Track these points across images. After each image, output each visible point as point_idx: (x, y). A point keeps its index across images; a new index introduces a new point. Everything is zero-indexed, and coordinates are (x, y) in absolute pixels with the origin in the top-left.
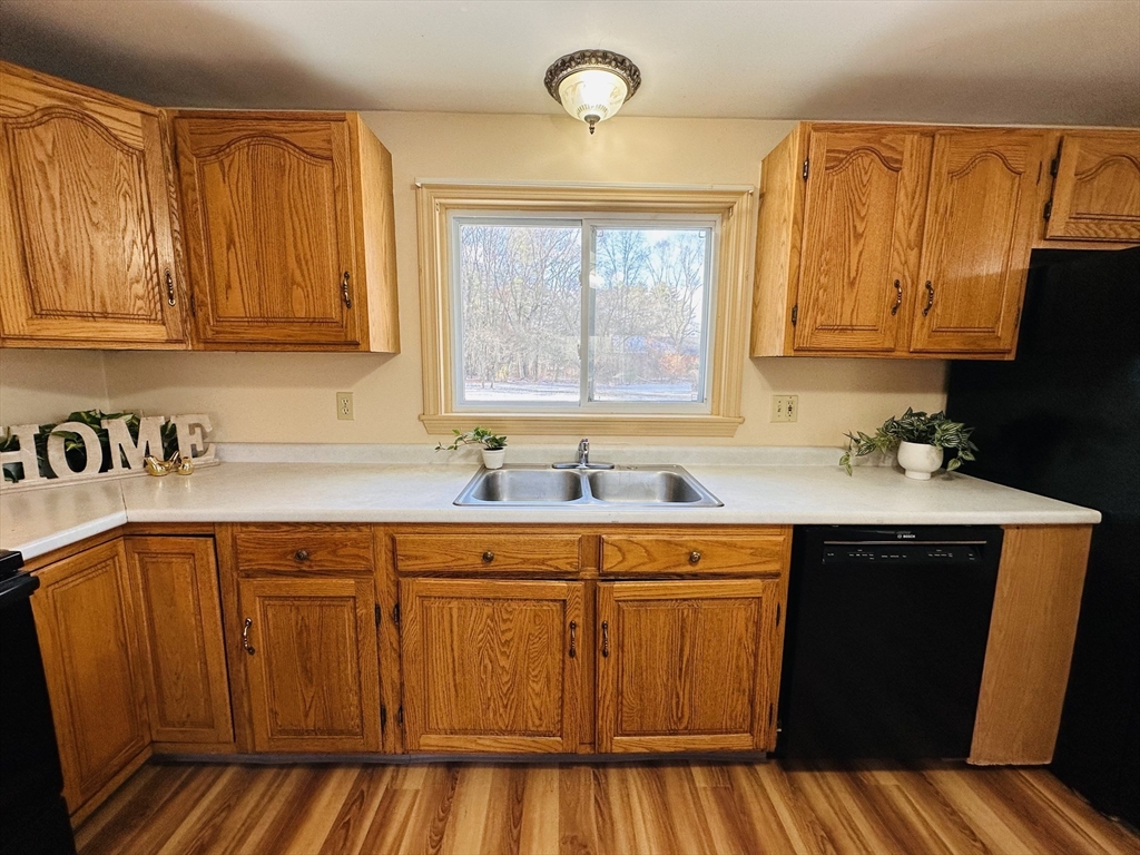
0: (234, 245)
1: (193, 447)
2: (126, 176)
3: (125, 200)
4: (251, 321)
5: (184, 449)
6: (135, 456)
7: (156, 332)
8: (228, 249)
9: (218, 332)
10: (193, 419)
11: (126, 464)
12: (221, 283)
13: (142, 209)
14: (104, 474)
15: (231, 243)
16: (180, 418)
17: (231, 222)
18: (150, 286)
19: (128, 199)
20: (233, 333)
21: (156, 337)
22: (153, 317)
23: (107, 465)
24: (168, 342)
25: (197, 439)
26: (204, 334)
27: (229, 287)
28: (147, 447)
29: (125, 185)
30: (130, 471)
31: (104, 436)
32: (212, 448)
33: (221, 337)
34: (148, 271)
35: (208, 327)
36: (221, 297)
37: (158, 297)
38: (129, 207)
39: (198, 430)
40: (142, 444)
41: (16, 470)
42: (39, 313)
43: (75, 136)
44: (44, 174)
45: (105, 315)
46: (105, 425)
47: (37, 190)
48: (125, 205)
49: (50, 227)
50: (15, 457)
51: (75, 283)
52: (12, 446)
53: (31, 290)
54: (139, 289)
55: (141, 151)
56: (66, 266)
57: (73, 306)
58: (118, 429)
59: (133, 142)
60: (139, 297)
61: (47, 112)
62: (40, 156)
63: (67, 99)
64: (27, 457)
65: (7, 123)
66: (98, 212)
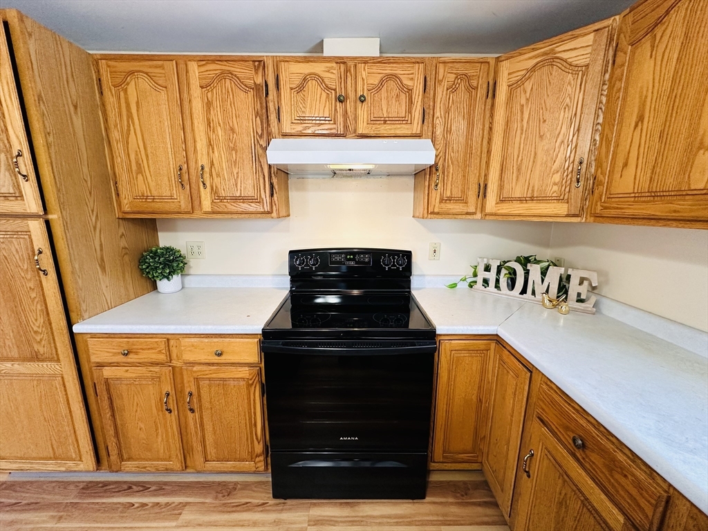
0: (642, 122)
1: (579, 294)
2: (570, 93)
3: (565, 112)
4: (637, 197)
5: (572, 294)
6: (540, 289)
7: (562, 209)
8: (636, 126)
9: (606, 208)
10: (584, 274)
11: (533, 293)
12: (620, 163)
13: (575, 114)
14: (521, 296)
15: (641, 118)
16: (575, 271)
17: (646, 97)
18: (566, 174)
19: (567, 109)
20: (617, 208)
21: (559, 212)
22: (562, 197)
23: (524, 291)
24: (568, 216)
25: (584, 290)
26: (595, 209)
27: (626, 165)
28: (549, 286)
29: (568, 99)
30: (535, 299)
31: (527, 273)
32: (593, 299)
33: (606, 213)
34: (567, 162)
35: (599, 204)
36: (617, 176)
37: (569, 182)
38: (566, 116)
39: (586, 283)
40: (546, 284)
41: (486, 282)
42: (502, 200)
43: (544, 77)
44: (522, 113)
45: (532, 199)
46: (529, 266)
47: (515, 125)
48: (564, 116)
49: (517, 145)
50: (487, 275)
51: (522, 179)
52: (487, 269)
53: (501, 187)
54: (557, 178)
55: (587, 66)
56: (519, 170)
57: (518, 194)
58: (535, 271)
59: (582, 61)
60: (555, 184)
61: (533, 69)
62: (523, 101)
63: (545, 54)
64: (492, 276)
65: (512, 87)
66: (545, 127)
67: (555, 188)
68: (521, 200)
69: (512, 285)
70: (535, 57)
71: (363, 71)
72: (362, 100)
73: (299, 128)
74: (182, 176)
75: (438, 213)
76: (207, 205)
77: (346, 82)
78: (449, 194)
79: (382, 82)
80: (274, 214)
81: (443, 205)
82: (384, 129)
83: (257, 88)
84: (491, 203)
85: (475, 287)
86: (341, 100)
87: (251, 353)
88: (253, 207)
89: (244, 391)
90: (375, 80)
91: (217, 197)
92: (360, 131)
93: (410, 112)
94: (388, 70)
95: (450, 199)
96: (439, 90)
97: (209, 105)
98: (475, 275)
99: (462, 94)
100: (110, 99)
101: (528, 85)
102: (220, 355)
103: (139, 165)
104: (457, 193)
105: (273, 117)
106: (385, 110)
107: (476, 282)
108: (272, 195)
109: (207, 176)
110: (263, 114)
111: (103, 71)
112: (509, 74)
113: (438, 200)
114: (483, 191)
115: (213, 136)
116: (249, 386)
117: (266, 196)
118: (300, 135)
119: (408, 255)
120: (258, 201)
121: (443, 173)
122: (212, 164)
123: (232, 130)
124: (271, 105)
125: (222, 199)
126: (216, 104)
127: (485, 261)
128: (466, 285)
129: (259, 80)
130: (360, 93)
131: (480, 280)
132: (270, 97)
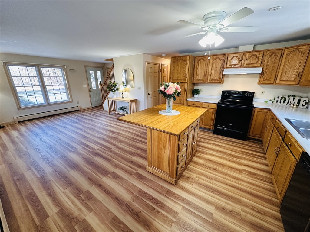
1: (303, 104)
5: (301, 104)
6: (292, 103)
7: (294, 83)
10: (305, 99)
11: (290, 104)
13: (300, 62)
14: (286, 105)
16: (303, 98)
18: (296, 75)
22: (294, 80)
29: (299, 59)
31: (289, 99)
34: (297, 73)
37: (296, 77)
39: (305, 101)
40: (294, 101)
41: (277, 101)
42: (280, 80)
43: (295, 54)
44: (288, 61)
45: (288, 80)
46: (290, 97)
47: (287, 64)
48: (298, 62)
49: (286, 68)
50: (278, 99)
51: (286, 76)
52: (278, 98)
53: (281, 77)
54: (294, 76)
55: (305, 52)
56: (286, 74)
57: (284, 79)
58: (292, 98)
59: (304, 51)
60: (293, 77)
61: (293, 51)
62: (289, 58)
63: (296, 48)
64: (279, 100)
65: (288, 55)
66: (293, 65)
67: (293, 78)
68: (285, 81)
69: (284, 102)
70: (294, 49)
71: (247, 54)
72: (246, 60)
73: (230, 66)
74: (205, 76)
75: (262, 83)
76: (209, 81)
77: (243, 57)
78: (266, 79)
79: (252, 56)
80: (222, 83)
81: (264, 81)
82: (250, 66)
83: (223, 59)
84: (278, 82)
85: (274, 102)
86: (241, 60)
87: (214, 107)
88: (218, 81)
89: (212, 113)
90: (250, 56)
91: (211, 79)
92: (244, 66)
93: (258, 61)
94: (254, 53)
95: (266, 80)
96: (267, 56)
97: (213, 63)
98: (274, 99)
99: (273, 57)
100: (196, 63)
101: (291, 55)
102: (209, 106)
103: (198, 74)
104: (268, 79)
105: (225, 64)
106: (251, 62)
107: (274, 101)
108: (222, 79)
109: (210, 76)
110: (223, 65)
111: (196, 59)
112: (287, 52)
113: (262, 80)
114: (276, 78)
115: (212, 69)
116: (213, 112)
117: (221, 79)
118: (231, 67)
119: (254, 93)
120: (219, 80)
121: (265, 74)
122: (211, 74)
123: (217, 67)
124: (225, 62)
125: (211, 80)
126: (214, 63)
127: (278, 96)
128: (271, 102)
129: (224, 58)
130: (246, 59)
131: (276, 101)
132: (225, 61)
